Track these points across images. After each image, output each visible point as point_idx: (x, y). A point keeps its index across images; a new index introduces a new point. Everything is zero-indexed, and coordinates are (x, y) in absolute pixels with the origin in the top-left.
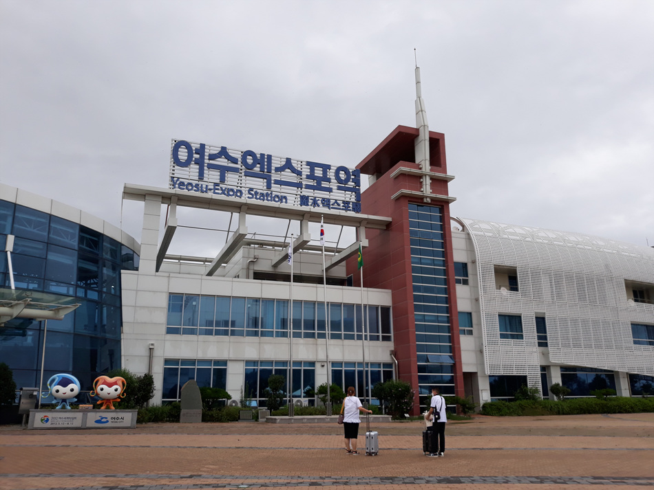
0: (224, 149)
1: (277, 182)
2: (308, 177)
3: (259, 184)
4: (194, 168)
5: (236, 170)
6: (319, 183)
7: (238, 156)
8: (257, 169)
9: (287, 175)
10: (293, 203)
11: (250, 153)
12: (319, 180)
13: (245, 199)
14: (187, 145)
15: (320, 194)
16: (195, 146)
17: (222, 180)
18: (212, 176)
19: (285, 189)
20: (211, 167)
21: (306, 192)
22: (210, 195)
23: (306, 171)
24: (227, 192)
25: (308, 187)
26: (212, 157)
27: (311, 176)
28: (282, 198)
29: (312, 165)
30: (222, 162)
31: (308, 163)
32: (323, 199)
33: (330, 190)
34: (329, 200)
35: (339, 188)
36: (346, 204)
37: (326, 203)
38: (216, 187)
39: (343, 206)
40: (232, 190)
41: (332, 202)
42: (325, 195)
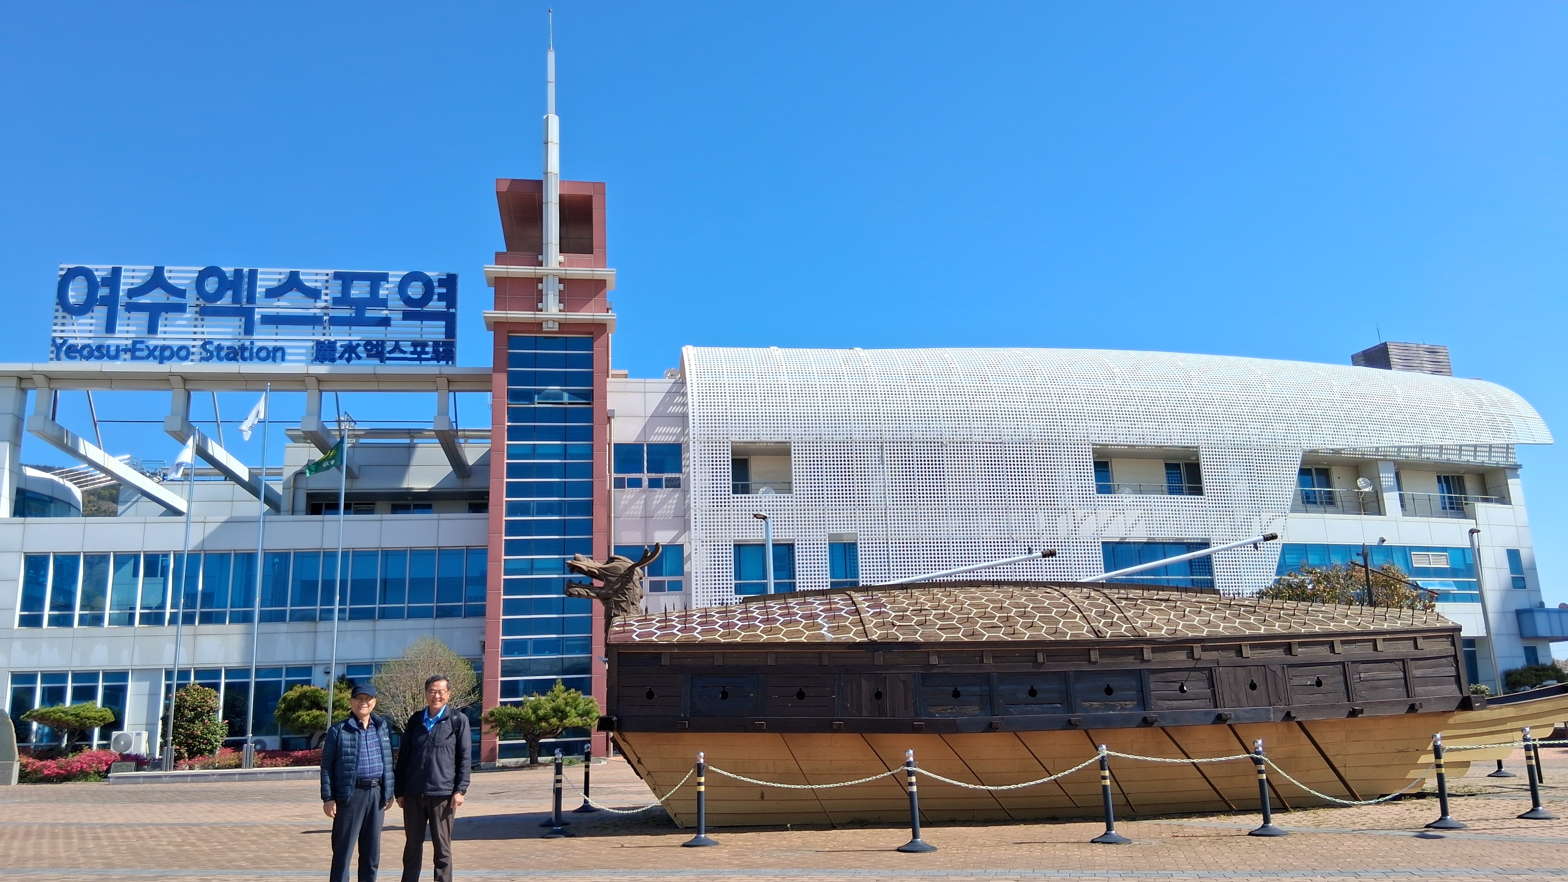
2: (337, 302)
5: (179, 309)
6: (360, 311)
7: (188, 282)
11: (214, 272)
12: (360, 305)
13: (196, 364)
14: (85, 274)
16: (101, 271)
17: (152, 329)
18: (132, 326)
19: (284, 332)
20: (131, 308)
21: (331, 333)
22: (125, 364)
23: (332, 291)
24: (163, 354)
25: (336, 321)
26: (133, 291)
27: (343, 300)
28: (276, 354)
29: (346, 279)
30: (157, 296)
31: (340, 276)
32: (368, 343)
33: (385, 322)
34: (381, 344)
35: (407, 316)
36: (419, 346)
37: (376, 350)
38: (138, 346)
39: (412, 353)
40: (169, 347)
41: (389, 346)
42: (375, 333)
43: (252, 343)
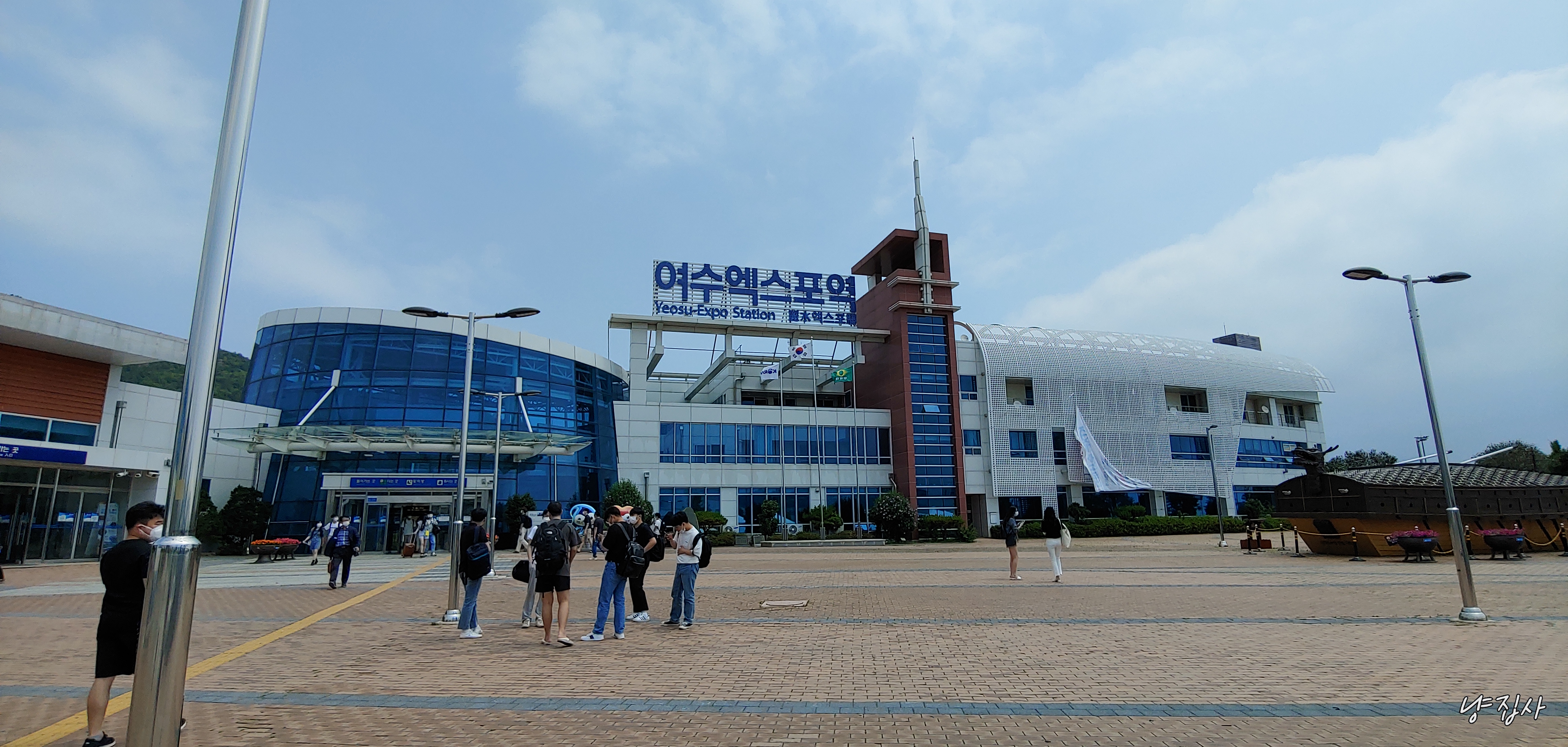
0: (707, 266)
1: (764, 297)
2: (797, 289)
3: (744, 301)
4: (677, 289)
5: (719, 288)
6: (809, 295)
7: (722, 272)
8: (742, 285)
9: (775, 289)
10: (781, 321)
11: (734, 268)
12: (809, 292)
13: (730, 320)
14: (669, 265)
15: (811, 308)
16: (677, 266)
17: (707, 299)
18: (696, 297)
19: (773, 306)
20: (694, 286)
21: (795, 306)
22: (695, 318)
23: (795, 283)
24: (712, 313)
25: (797, 300)
26: (695, 276)
27: (800, 288)
28: (769, 315)
29: (801, 276)
30: (706, 280)
31: (797, 274)
32: (815, 312)
33: (822, 302)
34: (821, 313)
35: (832, 299)
36: (840, 316)
37: (818, 316)
38: (701, 308)
39: (836, 319)
40: (717, 310)
41: (824, 314)
42: (816, 308)
43: (758, 310)
